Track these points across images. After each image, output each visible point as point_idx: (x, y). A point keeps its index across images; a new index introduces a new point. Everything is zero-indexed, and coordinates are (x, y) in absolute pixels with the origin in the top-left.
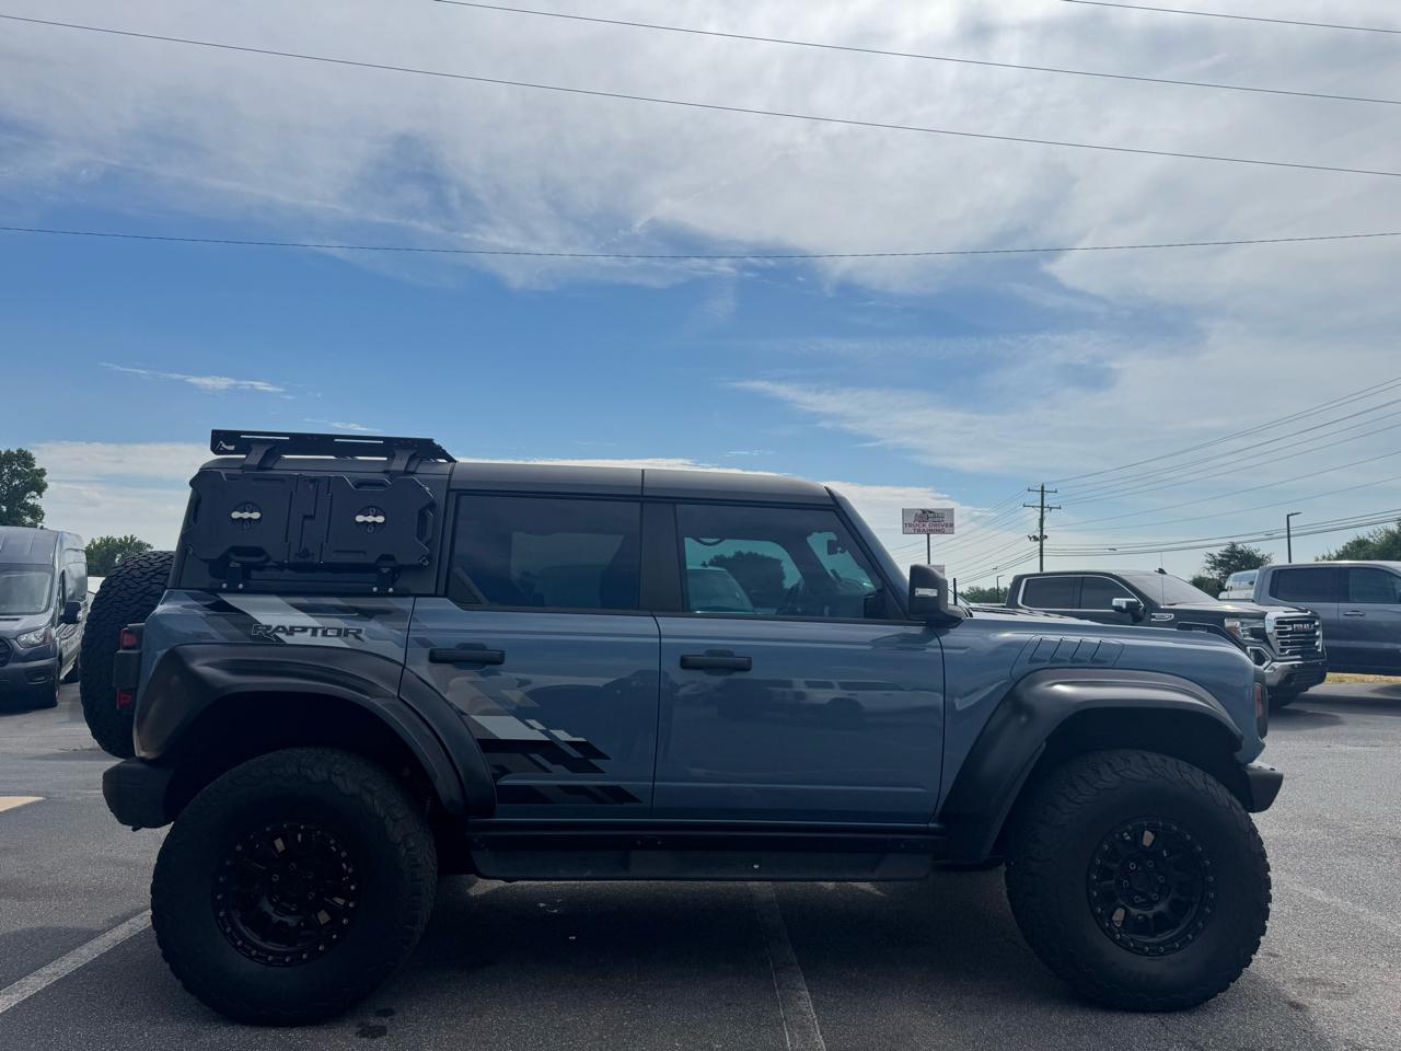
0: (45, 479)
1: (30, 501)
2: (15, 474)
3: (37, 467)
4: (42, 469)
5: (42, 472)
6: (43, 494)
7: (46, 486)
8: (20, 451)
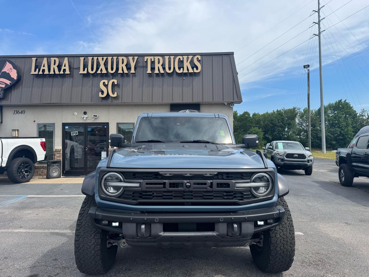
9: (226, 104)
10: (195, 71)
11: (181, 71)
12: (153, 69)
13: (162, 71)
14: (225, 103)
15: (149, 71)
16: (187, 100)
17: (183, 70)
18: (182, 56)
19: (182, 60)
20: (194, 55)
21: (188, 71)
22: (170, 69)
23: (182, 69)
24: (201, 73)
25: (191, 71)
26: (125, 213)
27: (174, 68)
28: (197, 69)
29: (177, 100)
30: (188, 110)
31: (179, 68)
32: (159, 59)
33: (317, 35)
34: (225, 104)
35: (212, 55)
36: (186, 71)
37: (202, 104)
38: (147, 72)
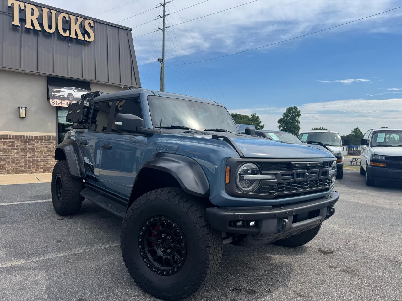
0: (300, 113)
1: (297, 119)
2: (293, 112)
3: (298, 110)
4: (300, 111)
5: (299, 111)
6: (300, 117)
7: (300, 115)
8: (294, 107)
9: (123, 88)
10: (87, 39)
11: (67, 34)
12: (23, 20)
13: (38, 27)
14: (121, 86)
15: (16, 22)
16: (75, 74)
17: (70, 34)
18: (69, 14)
19: (68, 19)
20: (85, 18)
21: (77, 37)
22: (50, 27)
23: (68, 32)
24: (92, 44)
25: (80, 37)
26: (260, 209)
27: (57, 28)
28: (89, 37)
29: (60, 72)
30: (74, 88)
31: (65, 30)
32: (32, 9)
33: (162, 30)
34: (121, 88)
35: (107, 24)
36: (73, 36)
37: (93, 83)
38: (13, 23)
